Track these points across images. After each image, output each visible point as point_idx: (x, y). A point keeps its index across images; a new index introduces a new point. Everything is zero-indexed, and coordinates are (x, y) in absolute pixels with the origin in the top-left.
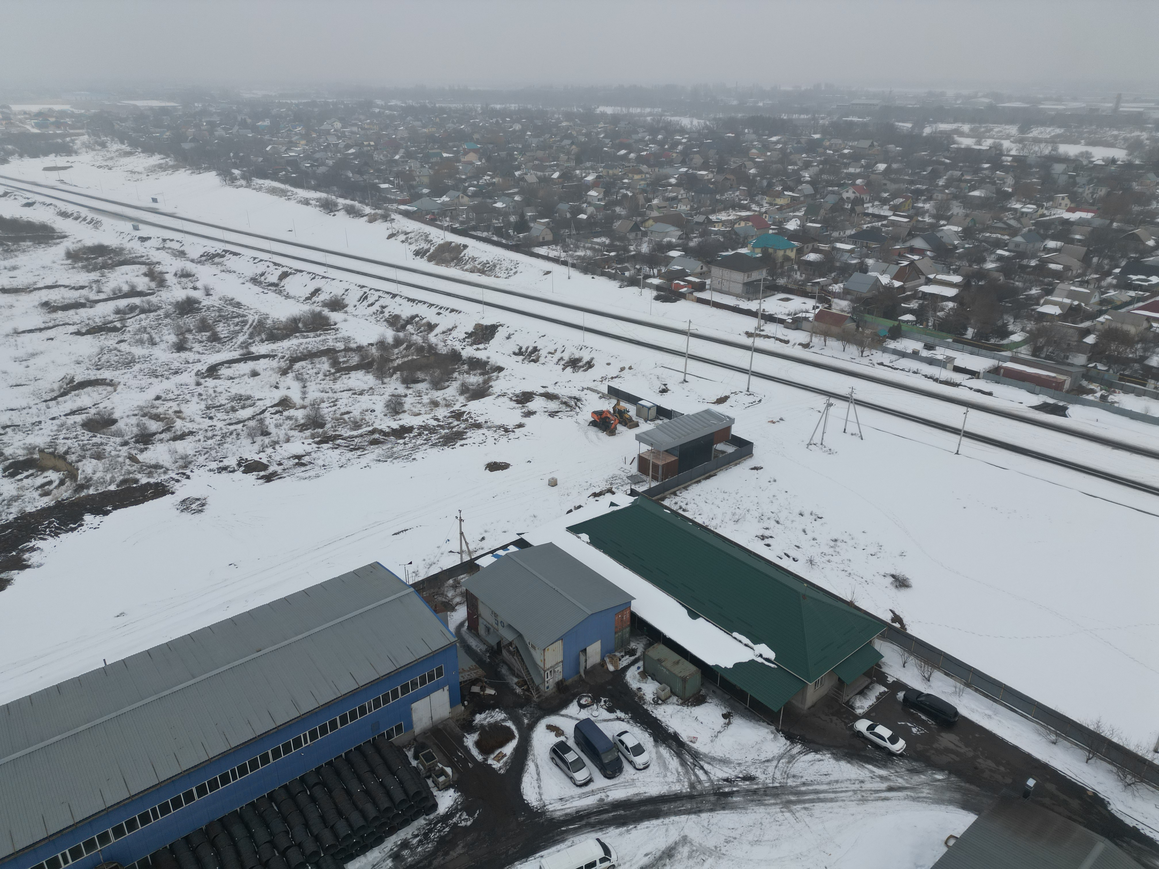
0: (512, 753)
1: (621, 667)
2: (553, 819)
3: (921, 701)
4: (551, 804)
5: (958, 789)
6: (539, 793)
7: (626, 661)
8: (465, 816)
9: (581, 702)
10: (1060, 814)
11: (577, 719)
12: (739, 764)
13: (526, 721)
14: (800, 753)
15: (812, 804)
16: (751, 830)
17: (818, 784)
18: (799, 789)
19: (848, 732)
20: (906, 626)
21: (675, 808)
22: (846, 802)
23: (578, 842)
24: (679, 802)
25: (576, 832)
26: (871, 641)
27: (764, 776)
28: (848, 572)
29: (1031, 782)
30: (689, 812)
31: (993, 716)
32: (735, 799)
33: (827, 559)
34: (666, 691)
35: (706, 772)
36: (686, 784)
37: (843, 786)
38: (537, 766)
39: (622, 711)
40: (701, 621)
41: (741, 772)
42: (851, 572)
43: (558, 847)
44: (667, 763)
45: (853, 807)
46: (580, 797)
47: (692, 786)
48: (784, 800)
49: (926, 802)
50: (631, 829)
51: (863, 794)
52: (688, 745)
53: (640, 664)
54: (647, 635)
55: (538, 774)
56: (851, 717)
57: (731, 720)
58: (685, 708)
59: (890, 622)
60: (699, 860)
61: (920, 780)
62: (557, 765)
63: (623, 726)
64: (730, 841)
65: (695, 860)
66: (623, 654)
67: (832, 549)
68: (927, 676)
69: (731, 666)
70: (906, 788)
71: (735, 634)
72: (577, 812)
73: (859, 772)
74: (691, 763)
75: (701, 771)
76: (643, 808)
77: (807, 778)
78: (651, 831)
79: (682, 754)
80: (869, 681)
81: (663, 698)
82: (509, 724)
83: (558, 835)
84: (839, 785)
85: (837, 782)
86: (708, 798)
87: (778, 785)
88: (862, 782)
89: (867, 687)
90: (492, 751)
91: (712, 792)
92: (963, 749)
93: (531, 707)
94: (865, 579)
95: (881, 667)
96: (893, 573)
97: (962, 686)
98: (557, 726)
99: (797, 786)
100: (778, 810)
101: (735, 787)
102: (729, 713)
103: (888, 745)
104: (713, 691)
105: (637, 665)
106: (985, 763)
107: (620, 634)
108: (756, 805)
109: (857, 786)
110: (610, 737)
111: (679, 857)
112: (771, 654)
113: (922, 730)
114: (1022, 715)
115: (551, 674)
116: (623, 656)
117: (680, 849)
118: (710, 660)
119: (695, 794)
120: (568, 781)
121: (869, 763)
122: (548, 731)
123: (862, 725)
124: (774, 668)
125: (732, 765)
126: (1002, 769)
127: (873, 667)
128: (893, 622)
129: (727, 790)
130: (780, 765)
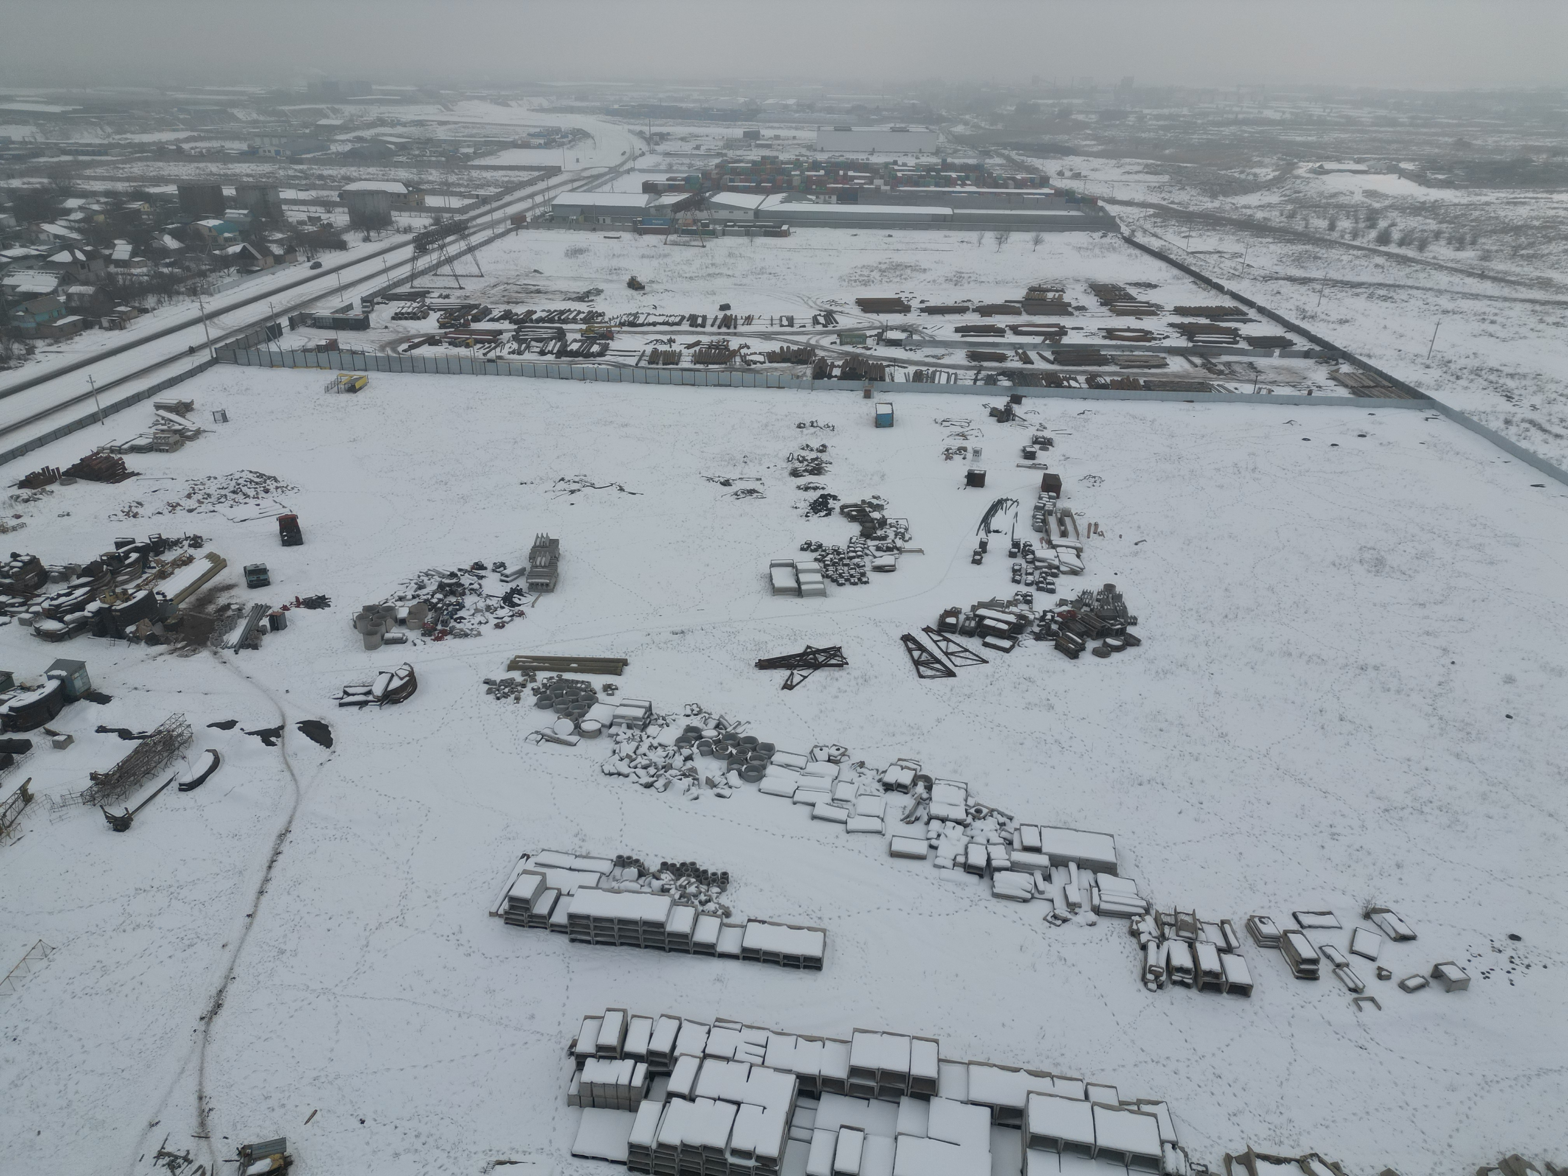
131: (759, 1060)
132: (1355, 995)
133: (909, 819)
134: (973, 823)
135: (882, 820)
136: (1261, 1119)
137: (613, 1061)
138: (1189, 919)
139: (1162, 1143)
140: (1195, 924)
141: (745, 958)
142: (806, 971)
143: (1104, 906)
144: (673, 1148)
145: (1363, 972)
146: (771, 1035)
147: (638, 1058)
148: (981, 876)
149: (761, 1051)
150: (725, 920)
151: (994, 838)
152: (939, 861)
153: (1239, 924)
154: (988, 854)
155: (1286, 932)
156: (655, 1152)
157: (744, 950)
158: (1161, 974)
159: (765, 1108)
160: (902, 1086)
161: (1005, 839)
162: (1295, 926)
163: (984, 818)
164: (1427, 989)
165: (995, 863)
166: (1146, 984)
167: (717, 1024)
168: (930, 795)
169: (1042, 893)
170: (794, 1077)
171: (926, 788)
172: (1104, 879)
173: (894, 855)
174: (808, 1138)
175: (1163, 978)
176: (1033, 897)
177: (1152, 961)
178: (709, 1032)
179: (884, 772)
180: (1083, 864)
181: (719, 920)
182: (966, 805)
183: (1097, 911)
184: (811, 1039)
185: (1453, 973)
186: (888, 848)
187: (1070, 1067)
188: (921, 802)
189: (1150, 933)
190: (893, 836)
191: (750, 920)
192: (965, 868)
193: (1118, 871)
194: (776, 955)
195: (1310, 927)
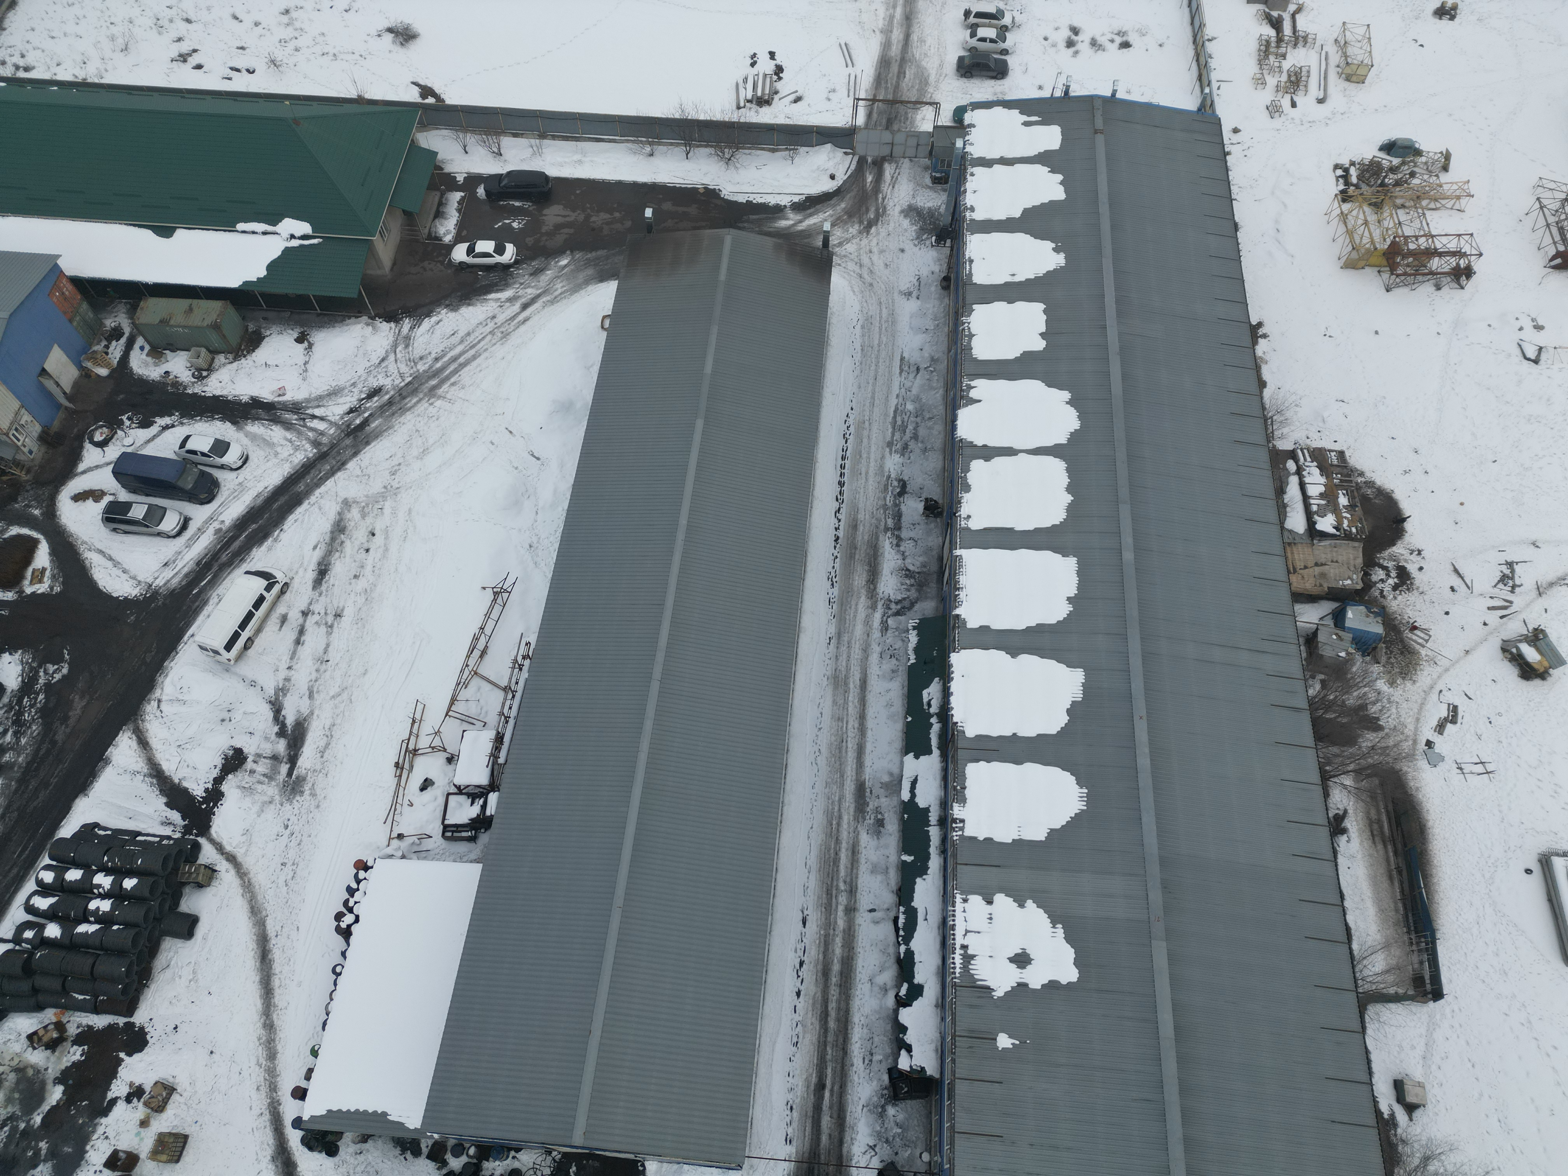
0: (52, 561)
1: (115, 362)
2: (174, 590)
3: (504, 186)
4: (156, 578)
5: (588, 263)
6: (130, 577)
7: (116, 350)
8: (51, 668)
9: (96, 440)
10: (684, 230)
11: (108, 464)
12: (354, 385)
13: (37, 512)
14: (412, 328)
15: (457, 375)
16: (411, 444)
17: (451, 349)
18: (434, 368)
19: (449, 271)
20: (442, 96)
21: (312, 480)
22: (490, 350)
23: (225, 591)
24: (313, 471)
25: (214, 584)
26: (412, 140)
27: (390, 379)
28: (331, 54)
29: (649, 212)
30: (332, 473)
31: (583, 159)
32: (373, 425)
33: (293, 48)
34: (202, 355)
35: (322, 419)
36: (308, 446)
37: (477, 335)
38: (101, 552)
39: (162, 416)
40: (181, 234)
41: (361, 392)
42: (335, 51)
43: (205, 612)
44: (268, 439)
45: (500, 350)
46: (188, 546)
47: (316, 444)
48: (426, 390)
49: (565, 297)
50: (278, 536)
51: (501, 330)
52: (279, 402)
53: (140, 341)
54: (119, 298)
55: (111, 559)
56: (443, 252)
57: (311, 340)
58: (243, 360)
59: (420, 100)
60: (375, 512)
61: (547, 278)
62: (126, 532)
63: (179, 432)
64: (396, 471)
65: (371, 515)
66: (104, 343)
67: (290, 29)
68: (496, 150)
69: (265, 273)
70: (538, 296)
71: (241, 226)
72: (198, 563)
73: (485, 308)
74: (296, 420)
75: (316, 421)
76: (275, 506)
77: (436, 350)
78: (303, 521)
79: (279, 417)
80: (438, 194)
81: (206, 367)
82: (14, 531)
83: (194, 602)
84: (472, 337)
85: (469, 334)
86: (343, 445)
87: (410, 379)
88: (494, 317)
89: (441, 204)
90: (20, 577)
91: (343, 435)
92: (572, 216)
93: (27, 491)
94: (357, 54)
95: (442, 169)
96: (388, 24)
97: (538, 141)
98: (87, 489)
99: (431, 367)
100: (426, 405)
101: (364, 412)
102: (302, 333)
103: (498, 259)
104: (265, 319)
105: (137, 346)
106: (599, 219)
107: (78, 318)
108: (401, 416)
109: (491, 325)
110: (171, 456)
111: (352, 524)
112: (305, 228)
113: (522, 220)
114: (610, 141)
115: (20, 433)
116: (107, 347)
117: (348, 516)
118: (233, 282)
119: (325, 449)
120: (158, 539)
121: (490, 292)
122: (80, 503)
123: (460, 254)
124: (319, 244)
125: (346, 391)
126: (617, 215)
127: (433, 174)
128: (424, 99)
129: (358, 422)
130: (399, 355)
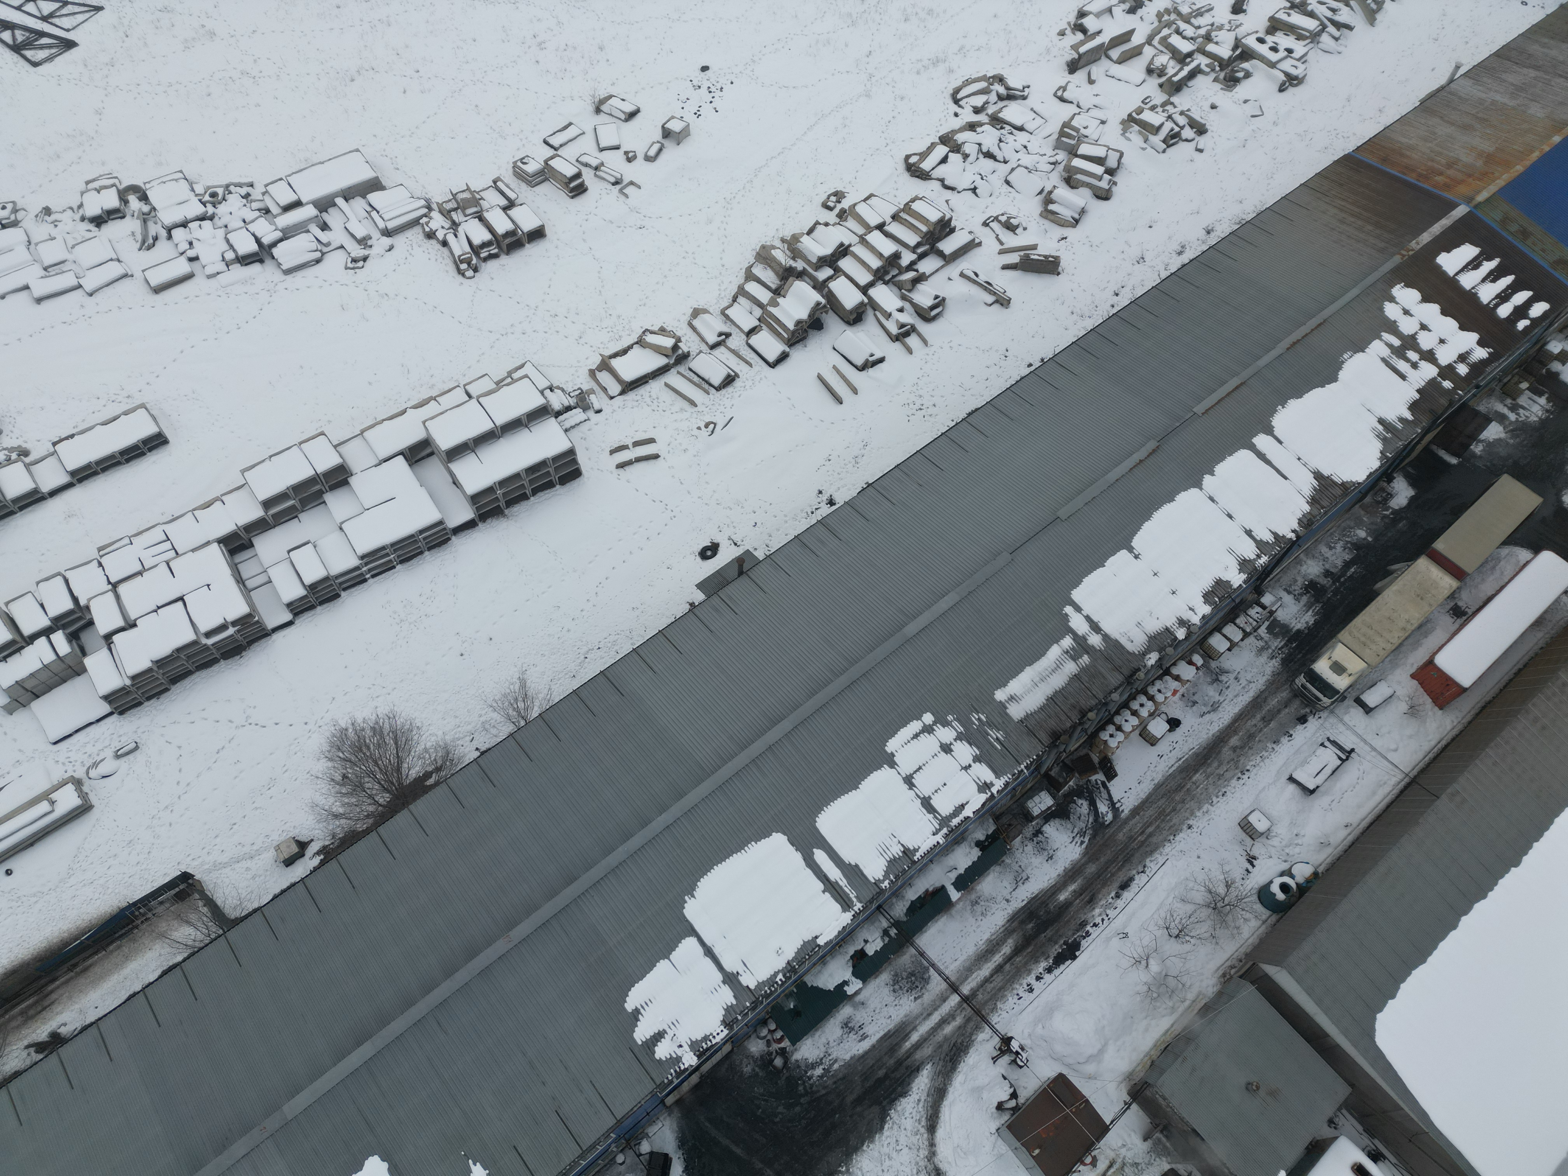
131: (173, 553)
132: (618, 187)
133: (148, 243)
134: (216, 211)
135: (119, 261)
136: (599, 328)
137: (22, 652)
138: (466, 195)
139: (542, 392)
140: (474, 197)
141: (80, 481)
142: (154, 452)
143: (391, 225)
144: (149, 670)
145: (614, 162)
146: (165, 527)
147: (46, 632)
148: (261, 261)
149: (167, 545)
150: (27, 460)
151: (250, 215)
152: (209, 270)
153: (508, 176)
154: (254, 235)
155: (546, 162)
156: (133, 685)
157: (73, 473)
158: (471, 259)
159: (208, 585)
160: (317, 487)
161: (259, 210)
162: (550, 152)
163: (224, 199)
164: (664, 150)
165: (266, 241)
166: (463, 275)
167: (102, 553)
168: (151, 204)
169: (328, 245)
170: (216, 544)
171: (140, 199)
172: (374, 197)
173: (158, 290)
174: (266, 579)
175: (474, 261)
176: (323, 254)
177: (457, 252)
178: (100, 564)
179: (81, 206)
180: (348, 194)
181: (20, 464)
182: (197, 195)
183: (387, 233)
184: (208, 505)
185: (676, 126)
186: (146, 286)
187: (444, 382)
188: (146, 218)
189: (443, 227)
190: (143, 271)
191: (54, 444)
192: (240, 262)
193: (383, 183)
194: (112, 457)
195: (561, 146)
